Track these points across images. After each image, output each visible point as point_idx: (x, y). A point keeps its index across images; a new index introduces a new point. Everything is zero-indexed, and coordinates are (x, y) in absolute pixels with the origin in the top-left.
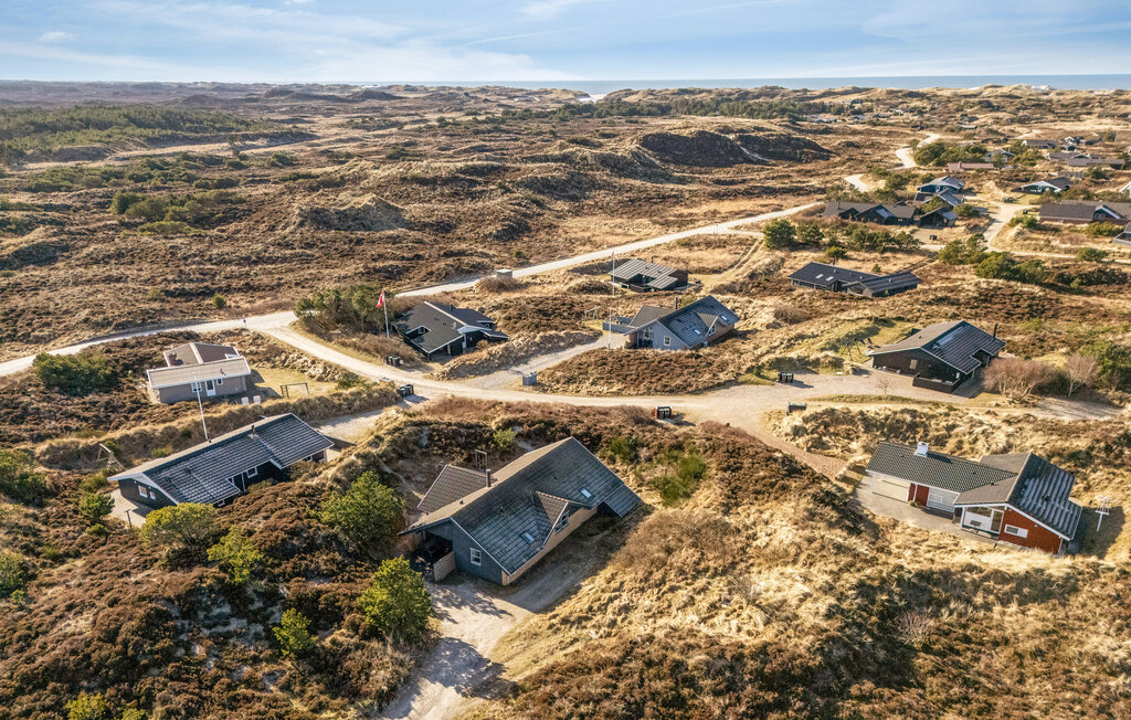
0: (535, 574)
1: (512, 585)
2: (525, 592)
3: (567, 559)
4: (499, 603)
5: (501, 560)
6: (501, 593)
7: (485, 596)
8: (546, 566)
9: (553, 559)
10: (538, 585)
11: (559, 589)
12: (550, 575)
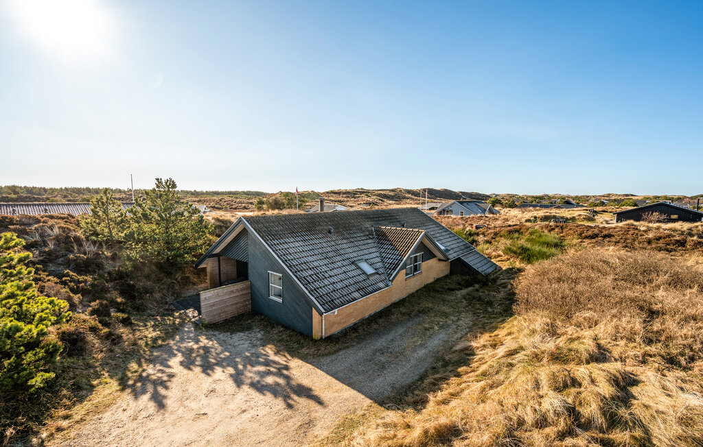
0: (375, 326)
1: (330, 339)
2: (351, 356)
3: (424, 312)
4: (301, 371)
5: (311, 287)
6: (304, 351)
7: (276, 353)
8: (394, 318)
9: (403, 310)
10: (381, 342)
11: (421, 353)
12: (400, 330)
